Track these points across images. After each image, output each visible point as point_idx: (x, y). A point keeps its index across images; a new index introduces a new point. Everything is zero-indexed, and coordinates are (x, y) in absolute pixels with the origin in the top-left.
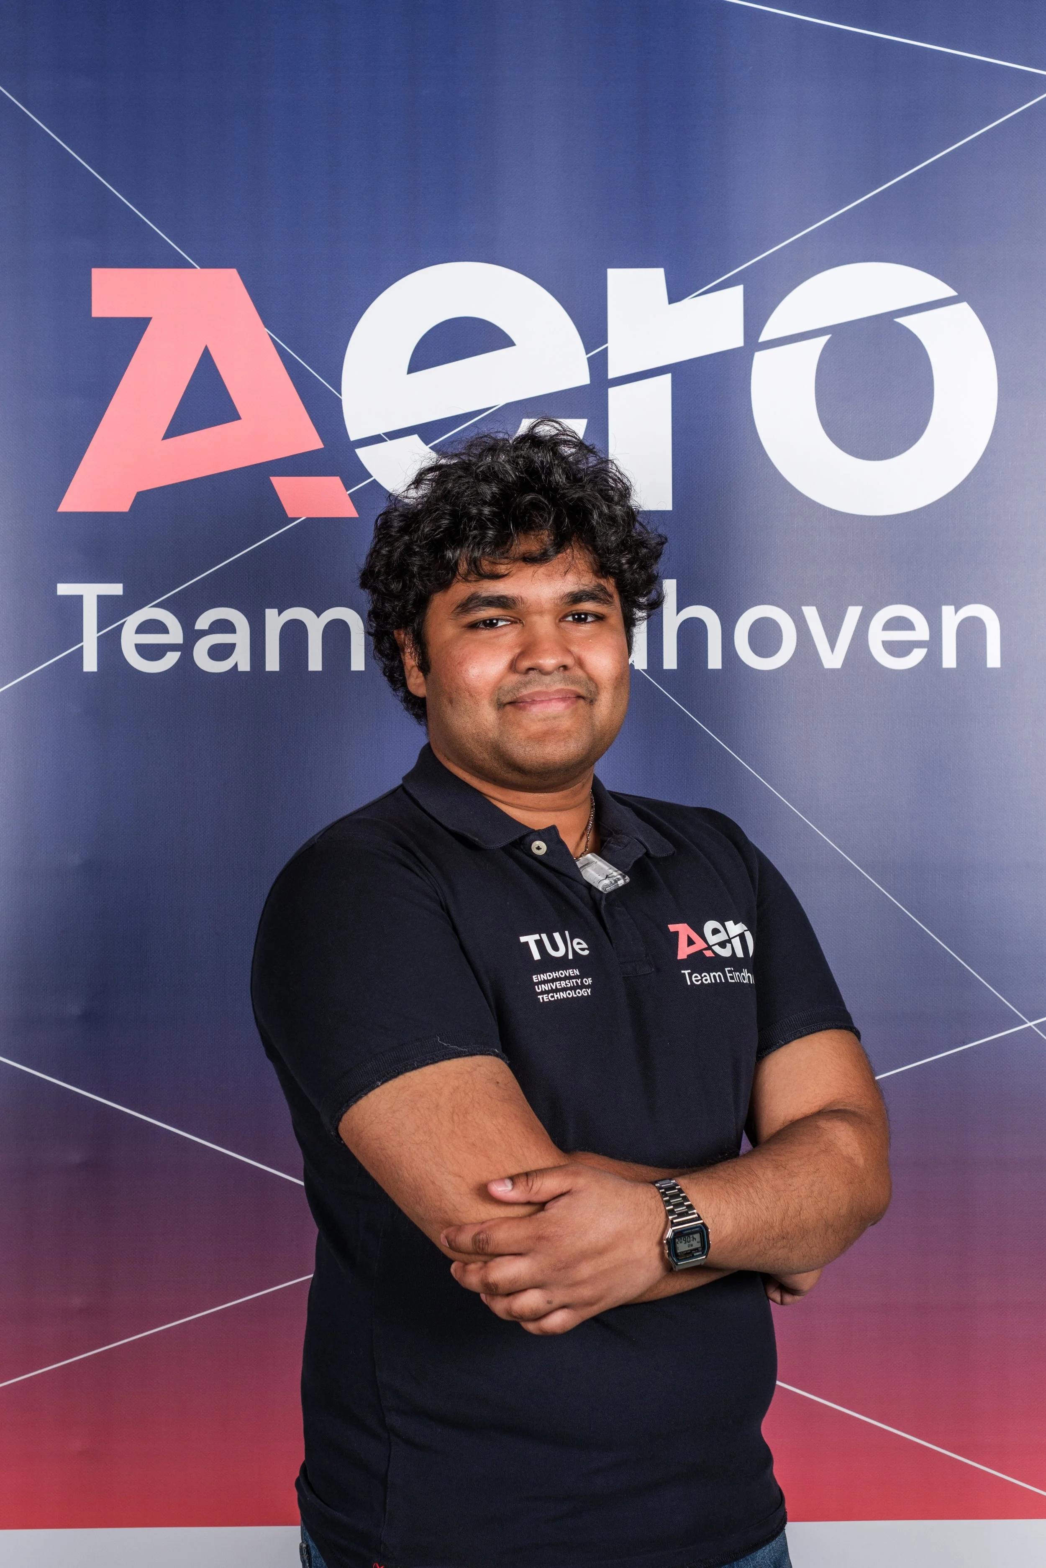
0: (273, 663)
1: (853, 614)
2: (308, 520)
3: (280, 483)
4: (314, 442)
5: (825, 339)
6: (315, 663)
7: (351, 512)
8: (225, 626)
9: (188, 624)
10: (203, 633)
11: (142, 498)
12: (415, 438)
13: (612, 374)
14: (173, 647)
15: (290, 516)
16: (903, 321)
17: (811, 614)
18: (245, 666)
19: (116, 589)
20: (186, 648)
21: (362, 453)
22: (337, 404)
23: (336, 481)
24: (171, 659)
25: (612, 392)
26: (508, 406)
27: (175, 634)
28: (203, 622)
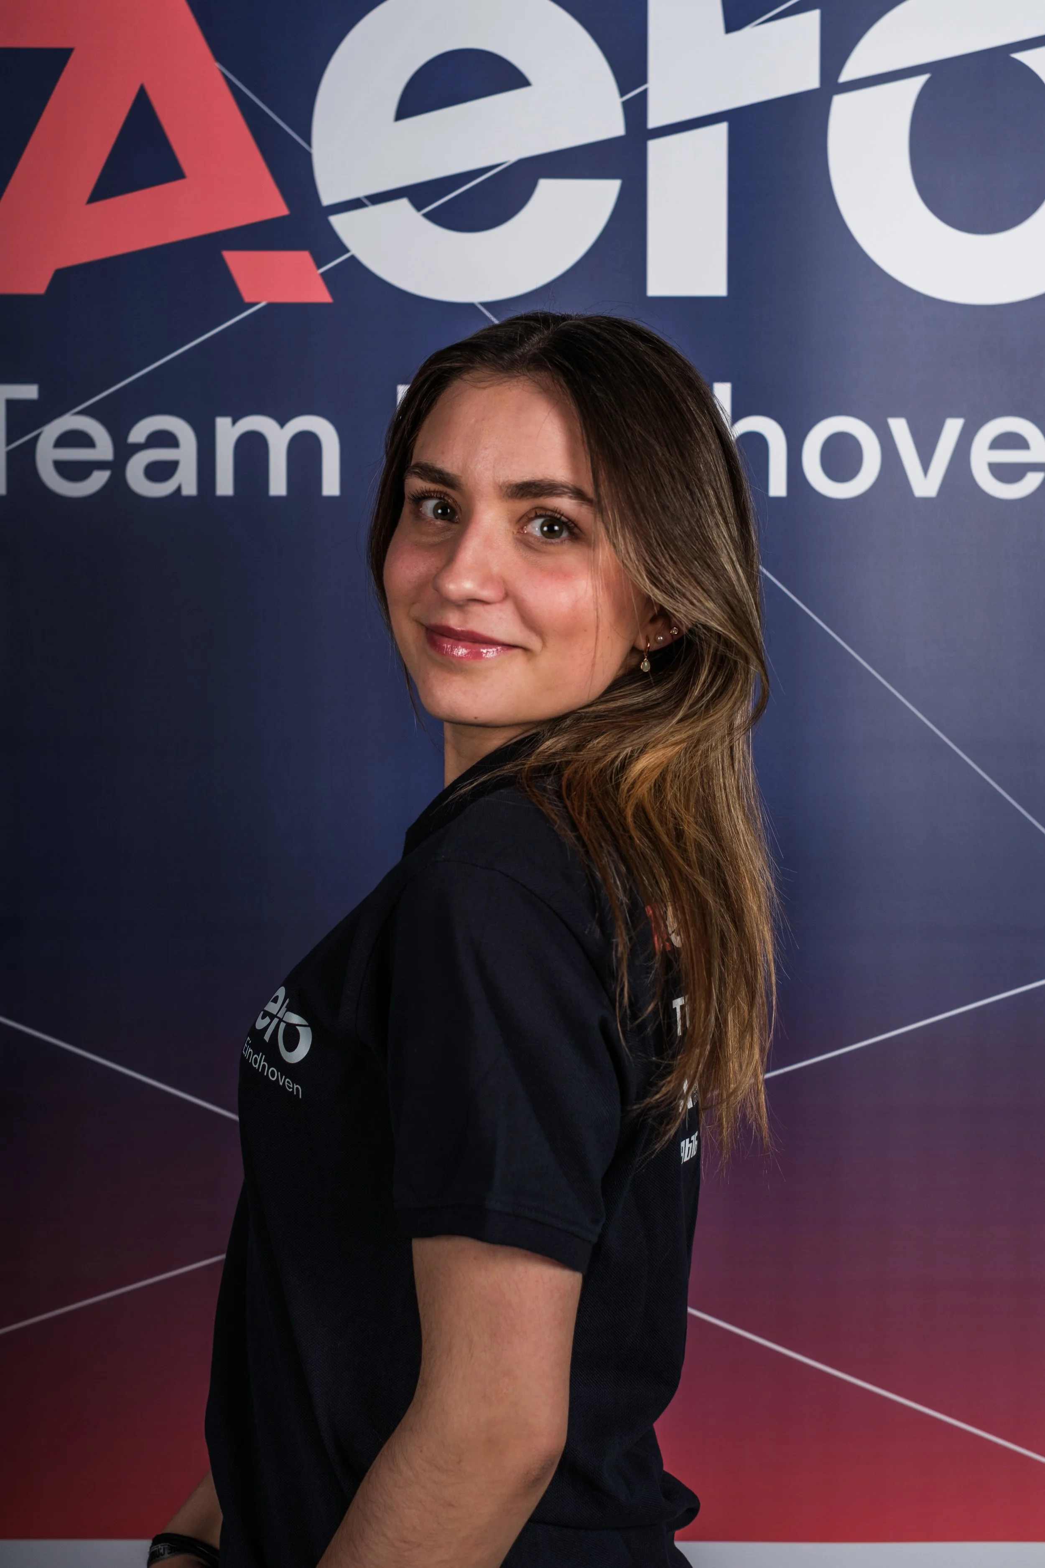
0: (225, 485)
1: (953, 428)
2: (271, 306)
3: (235, 260)
4: (277, 208)
5: (921, 80)
6: (278, 485)
7: (323, 296)
8: (165, 439)
9: (119, 436)
10: (138, 448)
11: (62, 277)
12: (403, 204)
13: (653, 122)
14: (101, 465)
15: (247, 299)
16: (1021, 56)
17: (899, 427)
18: (190, 489)
19: (29, 392)
20: (117, 466)
21: (338, 222)
22: (307, 157)
23: (304, 257)
24: (99, 479)
25: (653, 146)
26: (523, 163)
27: (104, 449)
28: (139, 433)
